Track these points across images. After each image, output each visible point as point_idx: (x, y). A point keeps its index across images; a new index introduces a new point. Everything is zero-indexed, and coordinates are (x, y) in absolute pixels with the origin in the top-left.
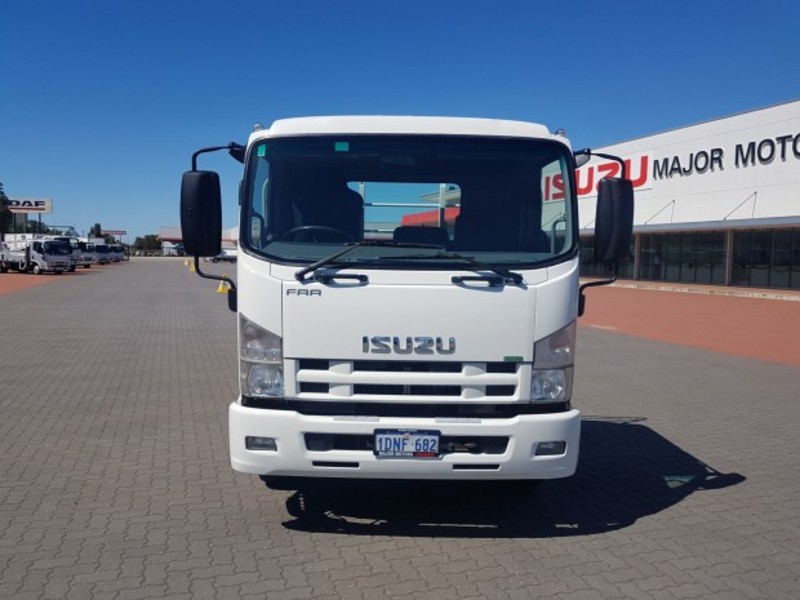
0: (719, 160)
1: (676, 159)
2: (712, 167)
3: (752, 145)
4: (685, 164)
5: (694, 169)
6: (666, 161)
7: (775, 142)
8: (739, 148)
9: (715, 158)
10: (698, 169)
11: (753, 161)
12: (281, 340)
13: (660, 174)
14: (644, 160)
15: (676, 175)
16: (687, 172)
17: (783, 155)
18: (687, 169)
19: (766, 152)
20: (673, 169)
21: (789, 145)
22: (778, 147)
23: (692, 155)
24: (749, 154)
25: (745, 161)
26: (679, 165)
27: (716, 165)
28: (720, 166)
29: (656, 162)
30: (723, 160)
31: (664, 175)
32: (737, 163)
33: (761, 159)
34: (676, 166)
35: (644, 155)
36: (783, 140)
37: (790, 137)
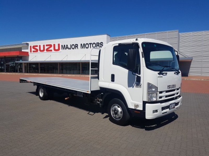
0: (77, 47)
1: (67, 45)
2: (76, 48)
3: (84, 44)
4: (69, 47)
5: (71, 48)
6: (64, 46)
7: (89, 44)
8: (81, 44)
9: (76, 46)
10: (72, 48)
11: (84, 48)
12: (157, 88)
13: (63, 49)
14: (59, 45)
15: (67, 49)
16: (70, 49)
17: (90, 47)
18: (70, 48)
19: (87, 46)
20: (66, 48)
21: (92, 45)
22: (89, 45)
23: (71, 45)
24: (83, 46)
25: (83, 48)
26: (68, 47)
27: (77, 48)
28: (78, 48)
29: (62, 46)
30: (78, 47)
31: (64, 49)
32: (81, 48)
33: (86, 47)
34: (67, 47)
35: (59, 43)
36: (90, 44)
37: (92, 43)
